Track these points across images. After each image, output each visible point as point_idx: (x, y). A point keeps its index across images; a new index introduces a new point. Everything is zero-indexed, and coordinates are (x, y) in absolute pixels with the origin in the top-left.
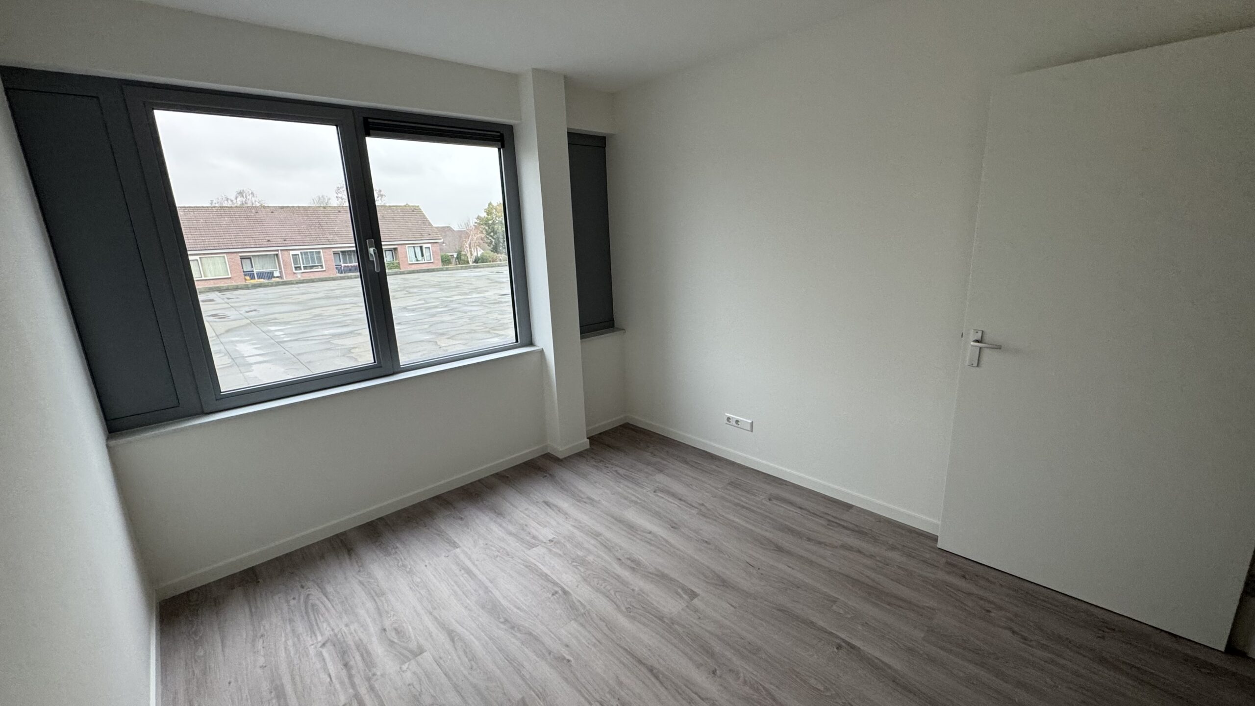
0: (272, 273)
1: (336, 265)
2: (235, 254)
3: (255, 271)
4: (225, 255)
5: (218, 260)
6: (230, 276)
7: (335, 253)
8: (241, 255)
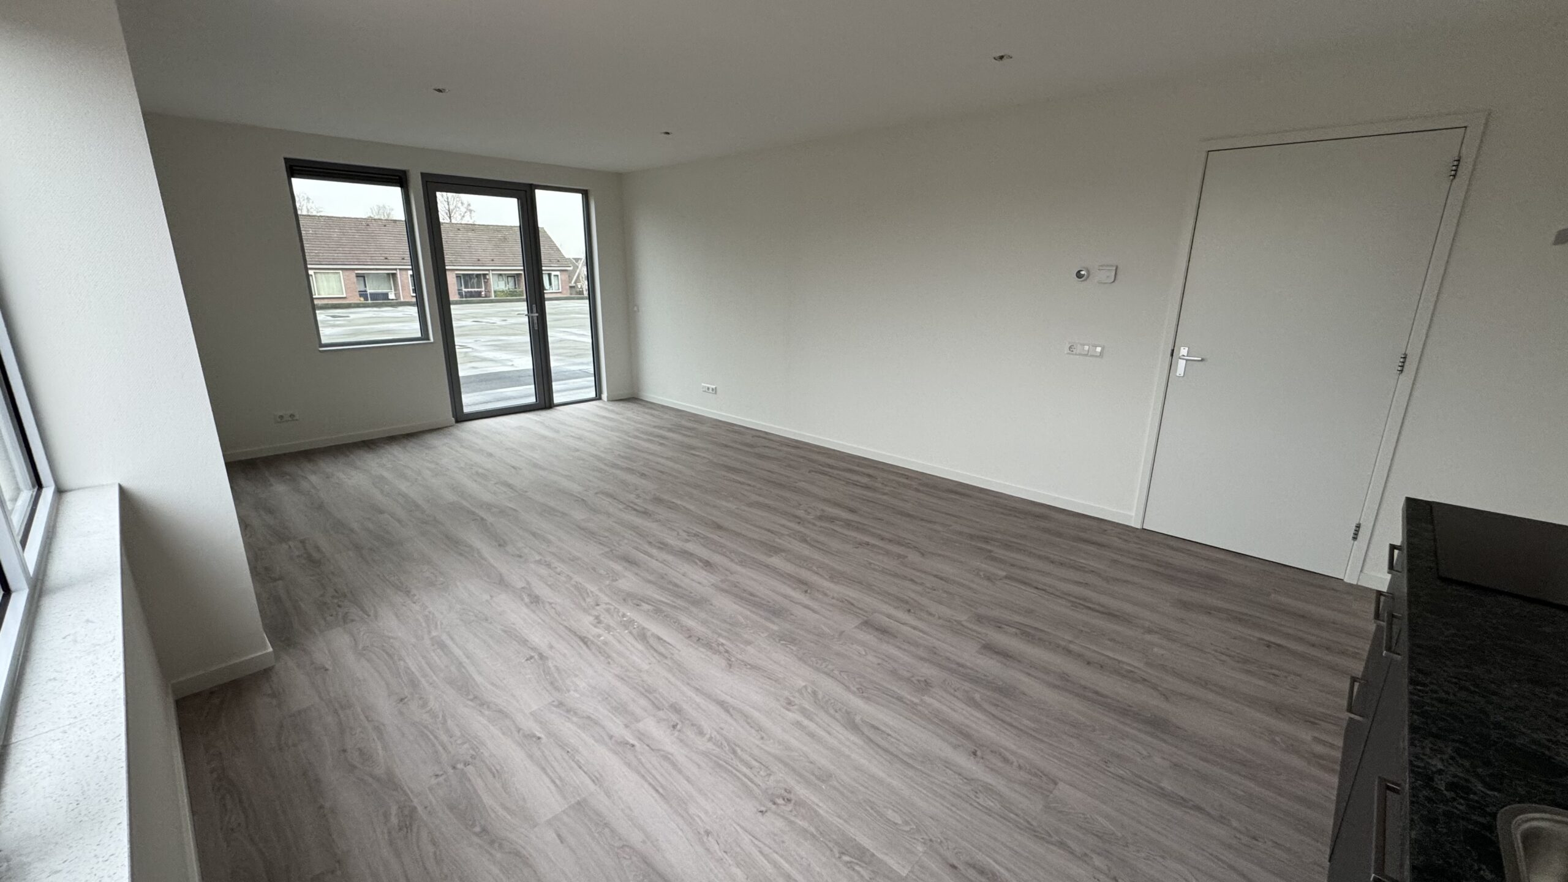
0: (387, 294)
2: (351, 272)
3: (369, 291)
4: (340, 271)
5: (332, 277)
6: (344, 296)
8: (357, 272)
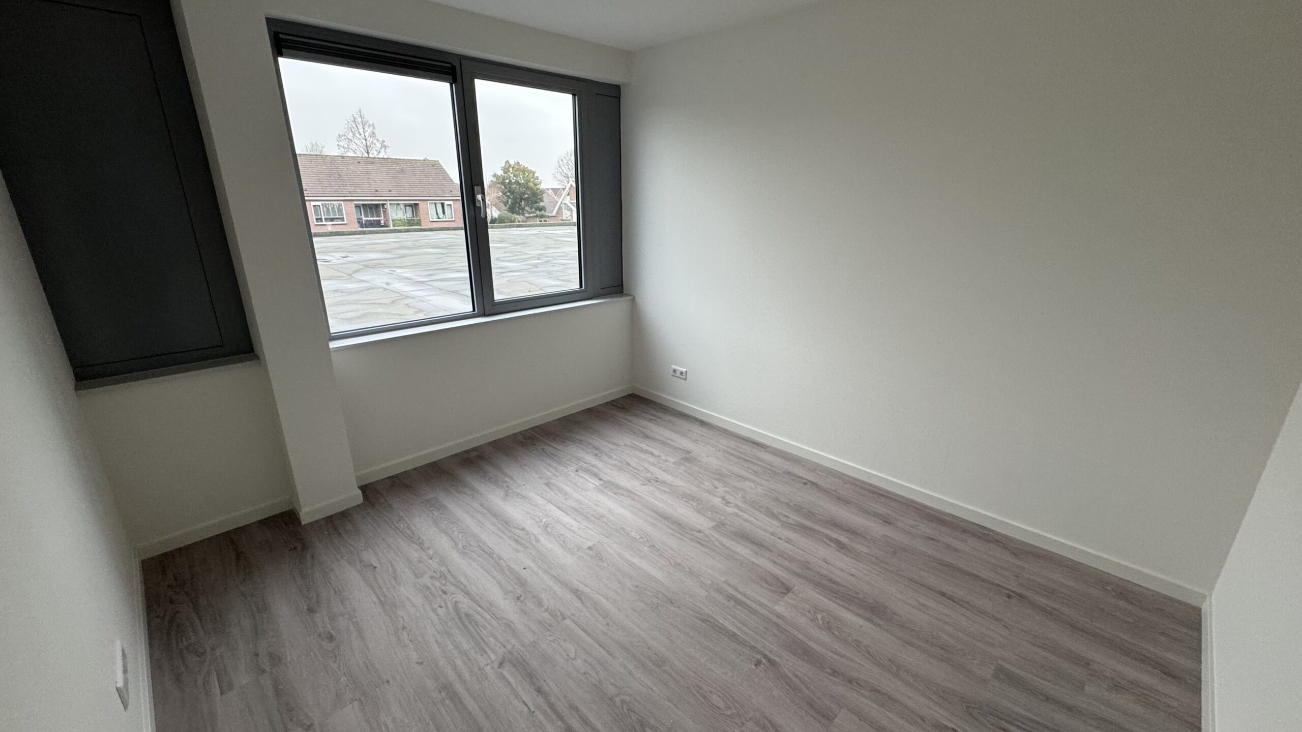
1: (358, 219)
7: (357, 206)
